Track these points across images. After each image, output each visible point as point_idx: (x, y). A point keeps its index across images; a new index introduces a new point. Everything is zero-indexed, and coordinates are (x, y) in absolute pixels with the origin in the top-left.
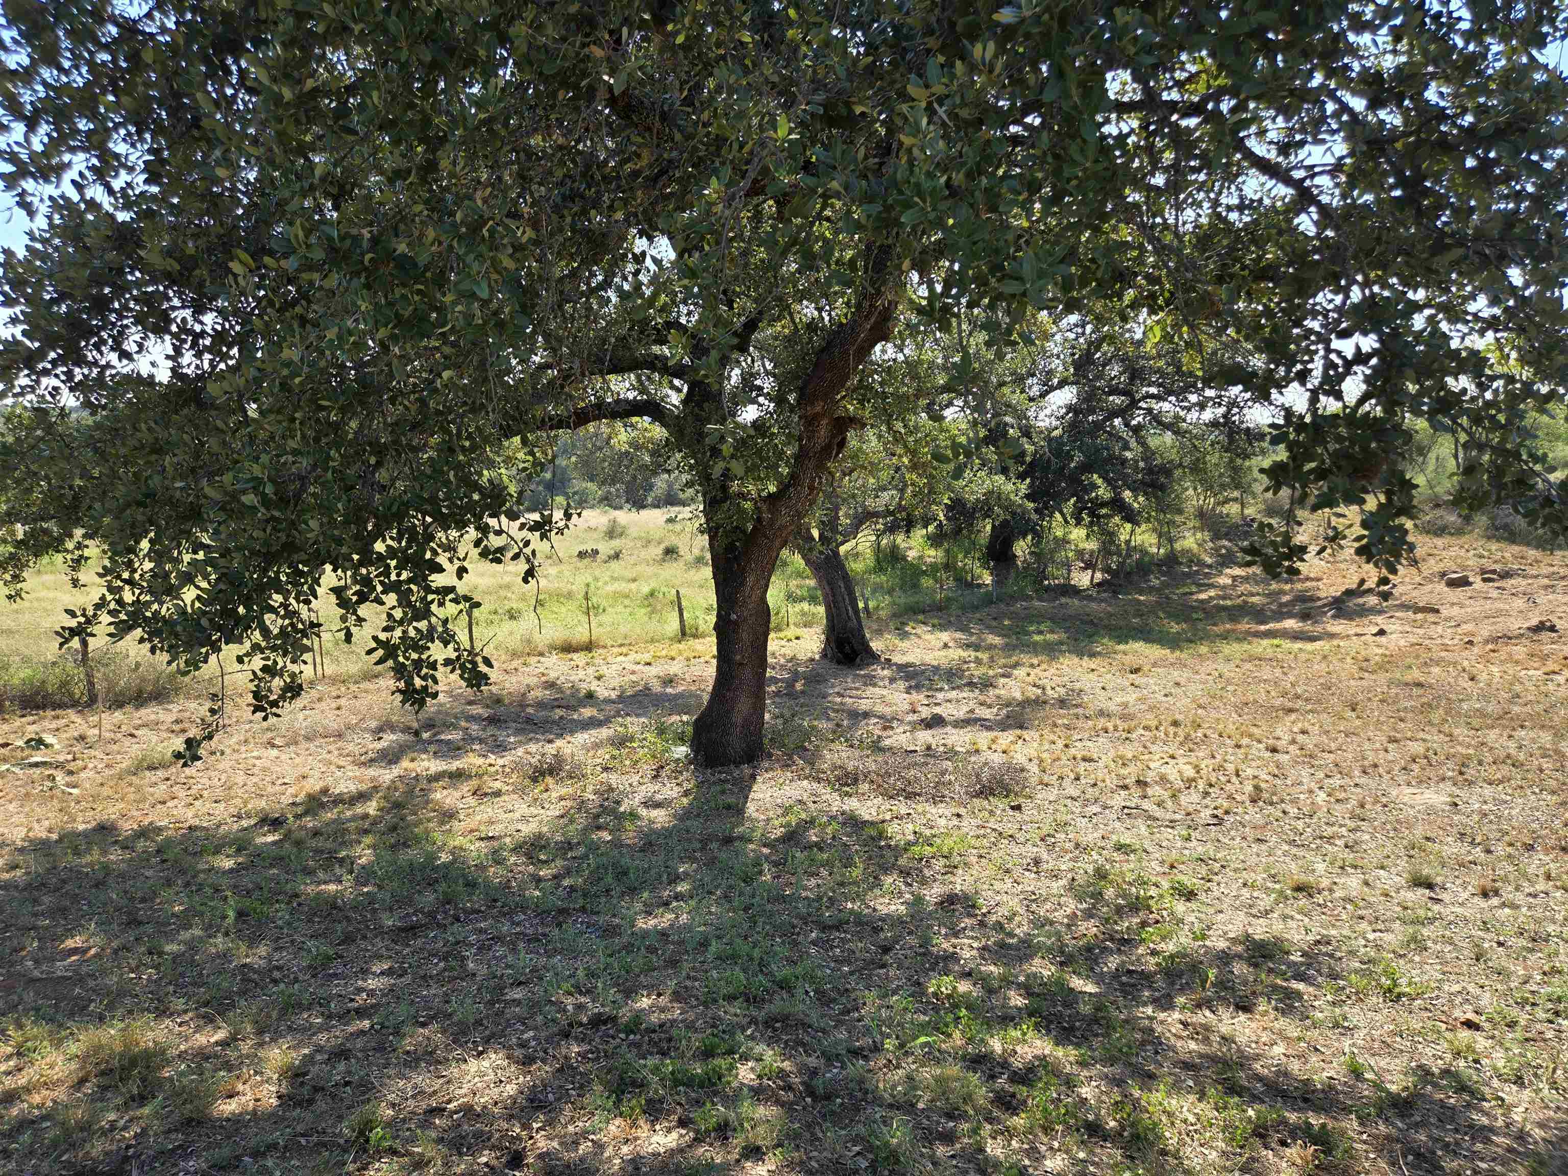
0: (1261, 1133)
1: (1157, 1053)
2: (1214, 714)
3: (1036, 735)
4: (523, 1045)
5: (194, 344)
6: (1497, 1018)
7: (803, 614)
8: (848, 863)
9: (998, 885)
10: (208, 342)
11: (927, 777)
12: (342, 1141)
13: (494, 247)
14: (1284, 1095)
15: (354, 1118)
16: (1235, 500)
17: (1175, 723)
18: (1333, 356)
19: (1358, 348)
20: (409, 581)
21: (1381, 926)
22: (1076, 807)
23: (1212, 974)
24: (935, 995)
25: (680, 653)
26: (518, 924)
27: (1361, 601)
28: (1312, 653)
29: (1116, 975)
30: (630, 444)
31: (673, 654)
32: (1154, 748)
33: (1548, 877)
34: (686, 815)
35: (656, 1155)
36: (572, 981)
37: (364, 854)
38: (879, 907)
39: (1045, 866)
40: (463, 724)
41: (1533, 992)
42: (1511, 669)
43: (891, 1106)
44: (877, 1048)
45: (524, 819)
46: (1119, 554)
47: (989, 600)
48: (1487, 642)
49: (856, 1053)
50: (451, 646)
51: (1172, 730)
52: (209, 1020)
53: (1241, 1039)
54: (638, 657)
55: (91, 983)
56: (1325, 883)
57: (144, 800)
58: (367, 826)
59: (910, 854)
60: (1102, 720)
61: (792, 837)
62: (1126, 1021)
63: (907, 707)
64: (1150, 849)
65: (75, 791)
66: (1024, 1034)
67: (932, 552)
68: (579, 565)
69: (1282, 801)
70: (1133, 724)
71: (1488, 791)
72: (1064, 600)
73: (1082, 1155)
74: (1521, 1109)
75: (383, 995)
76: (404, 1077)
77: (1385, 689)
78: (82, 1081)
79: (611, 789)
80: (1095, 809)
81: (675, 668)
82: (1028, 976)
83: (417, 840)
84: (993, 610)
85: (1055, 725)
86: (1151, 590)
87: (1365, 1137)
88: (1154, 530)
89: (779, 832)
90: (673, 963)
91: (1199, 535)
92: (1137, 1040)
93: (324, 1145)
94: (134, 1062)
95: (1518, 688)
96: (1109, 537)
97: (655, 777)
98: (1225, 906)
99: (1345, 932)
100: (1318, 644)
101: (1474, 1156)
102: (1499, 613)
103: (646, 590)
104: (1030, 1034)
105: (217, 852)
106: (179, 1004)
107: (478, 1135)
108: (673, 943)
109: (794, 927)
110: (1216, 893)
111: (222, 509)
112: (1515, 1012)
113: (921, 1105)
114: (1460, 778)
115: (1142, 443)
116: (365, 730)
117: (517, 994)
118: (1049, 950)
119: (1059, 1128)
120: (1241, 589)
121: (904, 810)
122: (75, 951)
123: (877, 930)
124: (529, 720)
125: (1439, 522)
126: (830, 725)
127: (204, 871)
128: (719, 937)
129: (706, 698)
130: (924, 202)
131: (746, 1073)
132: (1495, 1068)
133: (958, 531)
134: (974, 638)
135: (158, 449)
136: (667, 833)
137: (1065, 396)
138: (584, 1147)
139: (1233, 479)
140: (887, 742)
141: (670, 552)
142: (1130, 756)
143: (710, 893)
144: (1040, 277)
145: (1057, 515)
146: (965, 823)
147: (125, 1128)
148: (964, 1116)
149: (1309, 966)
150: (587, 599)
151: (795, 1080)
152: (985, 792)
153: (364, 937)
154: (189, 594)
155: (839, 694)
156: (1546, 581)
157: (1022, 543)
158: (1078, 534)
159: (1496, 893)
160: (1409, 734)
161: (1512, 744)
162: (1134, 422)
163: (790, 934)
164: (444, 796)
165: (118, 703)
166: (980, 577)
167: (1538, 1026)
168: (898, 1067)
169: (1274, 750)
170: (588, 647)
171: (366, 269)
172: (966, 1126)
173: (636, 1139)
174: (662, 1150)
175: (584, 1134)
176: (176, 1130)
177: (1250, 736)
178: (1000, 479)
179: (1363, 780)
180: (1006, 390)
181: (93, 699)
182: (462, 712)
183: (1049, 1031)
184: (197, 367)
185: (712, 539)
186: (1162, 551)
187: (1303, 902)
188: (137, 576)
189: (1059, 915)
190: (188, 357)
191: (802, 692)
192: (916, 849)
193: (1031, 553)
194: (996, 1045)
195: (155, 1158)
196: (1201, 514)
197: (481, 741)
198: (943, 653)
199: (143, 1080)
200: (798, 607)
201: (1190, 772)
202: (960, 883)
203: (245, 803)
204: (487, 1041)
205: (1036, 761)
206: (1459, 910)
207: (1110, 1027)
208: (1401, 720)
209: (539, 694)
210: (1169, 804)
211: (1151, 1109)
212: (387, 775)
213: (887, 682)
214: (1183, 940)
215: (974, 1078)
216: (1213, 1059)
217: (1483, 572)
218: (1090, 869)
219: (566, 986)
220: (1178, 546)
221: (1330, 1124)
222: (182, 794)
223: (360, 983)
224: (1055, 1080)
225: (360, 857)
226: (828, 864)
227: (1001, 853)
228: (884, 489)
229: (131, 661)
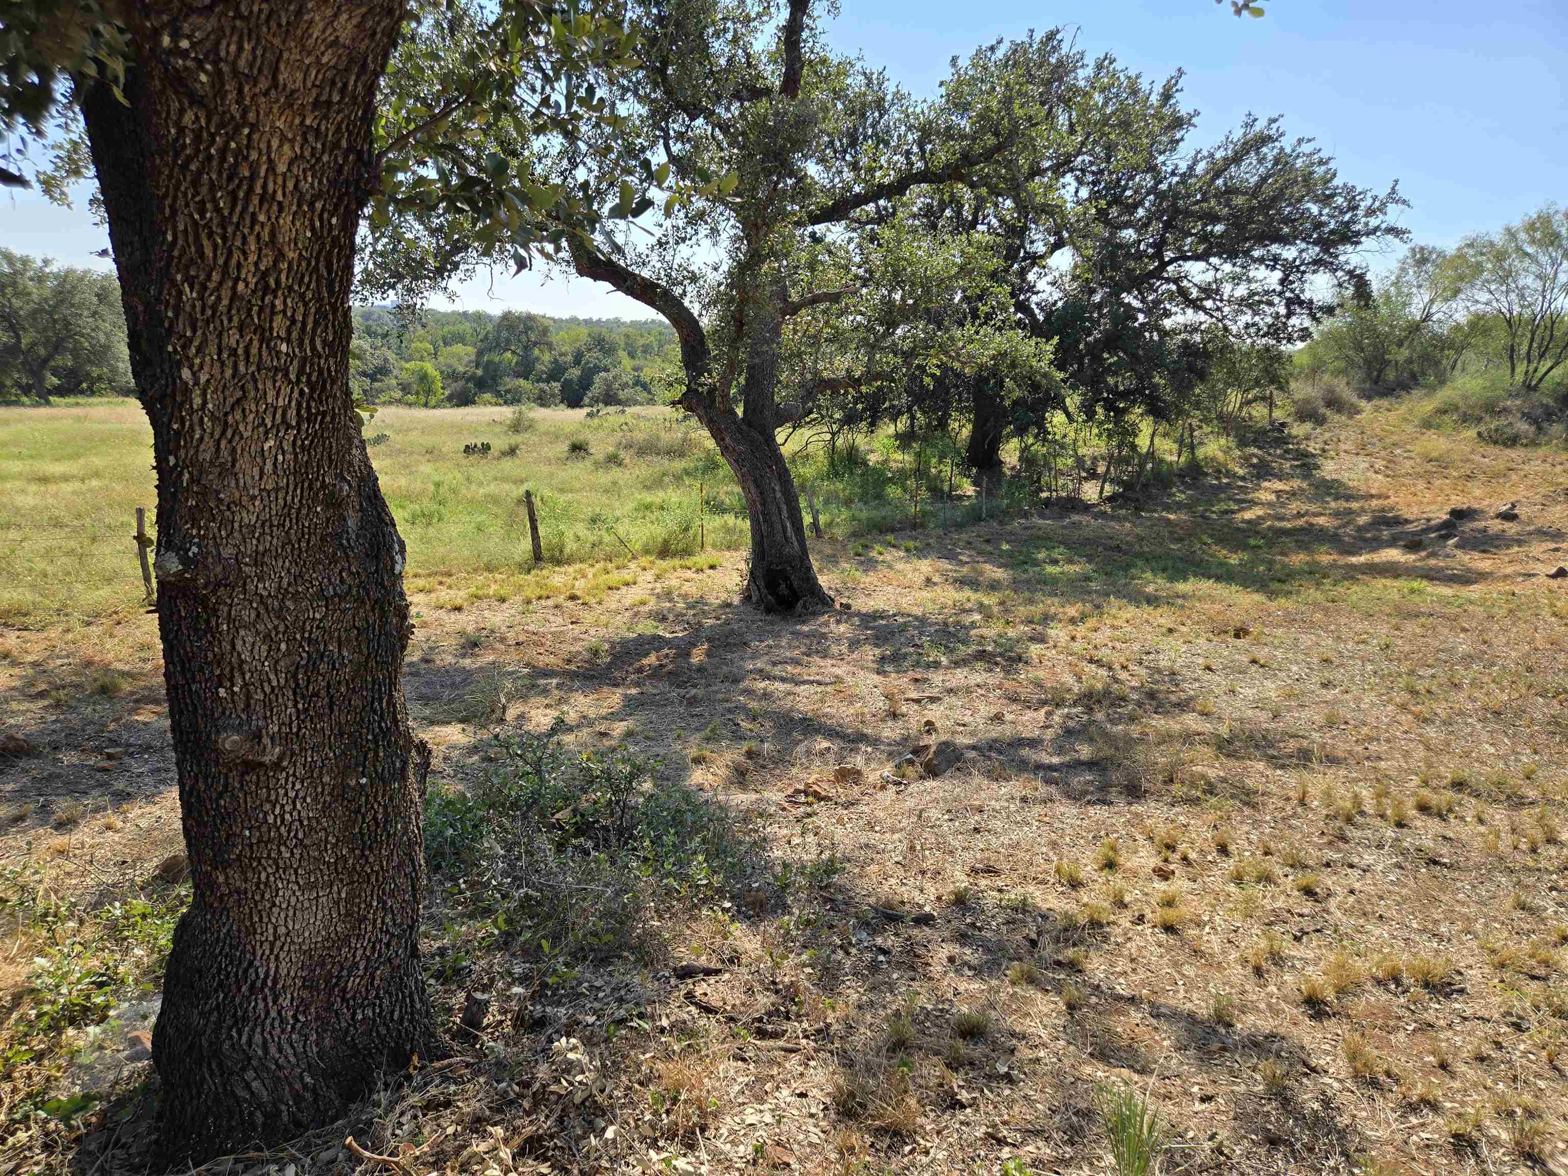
7: (725, 531)
16: (1264, 399)
25: (520, 590)
31: (507, 591)
47: (975, 517)
67: (898, 456)
68: (458, 459)
72: (1075, 518)
81: (497, 617)
84: (983, 529)
86: (1179, 506)
91: (1223, 441)
120: (1293, 508)
125: (1508, 430)
134: (966, 571)
141: (578, 448)
155: (763, 674)
166: (960, 487)
186: (1182, 459)
193: (1021, 459)
213: (844, 649)
220: (1200, 453)
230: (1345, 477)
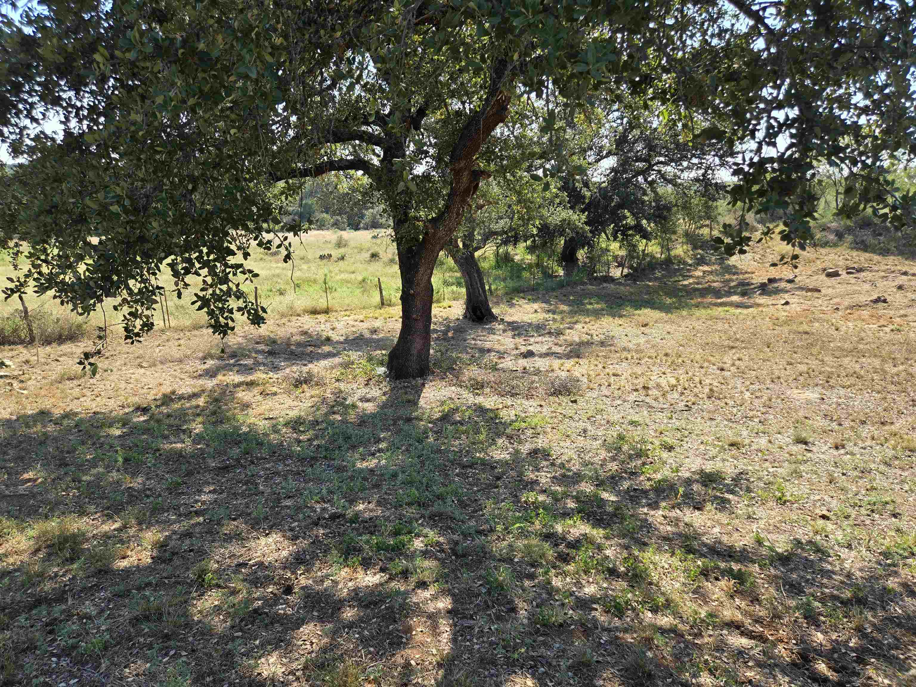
0: (705, 573)
1: (649, 532)
2: (689, 350)
3: (587, 362)
4: (292, 530)
5: (77, 115)
6: (839, 513)
7: (453, 292)
8: (477, 432)
9: (562, 444)
10: (85, 113)
11: (523, 385)
12: (189, 581)
13: (258, 46)
14: (718, 554)
15: (195, 568)
16: (707, 226)
17: (666, 355)
18: (772, 121)
19: (787, 116)
20: (215, 260)
21: (776, 464)
22: (608, 401)
23: (681, 490)
24: (526, 502)
25: (381, 315)
26: (288, 465)
27: (776, 285)
28: (747, 315)
29: (627, 491)
30: (349, 189)
31: (376, 315)
32: (653, 368)
33: (873, 438)
34: (384, 406)
35: (367, 587)
36: (319, 496)
37: (197, 428)
38: (495, 456)
39: (589, 433)
40: (254, 355)
41: (860, 500)
42: (859, 324)
43: (499, 560)
44: (492, 530)
45: (290, 408)
46: (638, 258)
47: (561, 285)
48: (847, 308)
49: (480, 532)
50: (241, 300)
51: (664, 358)
52: (110, 517)
53: (696, 525)
54: (356, 317)
55: (39, 498)
56: (747, 441)
57: (67, 397)
58: (199, 412)
59: (513, 427)
60: (625, 353)
61: (445, 418)
62: (632, 516)
63: (513, 346)
64: (649, 424)
65: (25, 392)
66: (575, 522)
67: (529, 257)
68: (320, 263)
69: (725, 398)
70: (642, 355)
71: (842, 392)
72: (605, 285)
73: (605, 585)
74: (850, 561)
75: (211, 504)
76: (222, 546)
77: (787, 335)
78: (37, 550)
79: (341, 392)
80: (619, 402)
81: (377, 324)
82: (578, 492)
83: (228, 419)
84: (564, 290)
85: (598, 356)
86: (656, 279)
87: (762, 576)
88: (659, 244)
89: (438, 415)
90: (377, 486)
91: (685, 247)
92: (637, 525)
93: (179, 583)
94: (66, 540)
95: (863, 334)
96: (633, 248)
97: (366, 385)
98: (690, 454)
99: (757, 468)
100: (751, 310)
101: (822, 585)
102: (855, 292)
103: (360, 278)
104: (578, 522)
105: (111, 426)
106: (92, 508)
107: (266, 577)
108: (377, 475)
109: (446, 466)
110: (686, 448)
111: (99, 214)
112: (850, 510)
113: (516, 560)
114: (827, 384)
115: (654, 191)
116: (196, 358)
117: (288, 503)
118: (591, 478)
119: (593, 571)
120: (707, 279)
121: (509, 403)
122: (29, 480)
123: (493, 468)
124: (292, 353)
126: (468, 357)
127: (103, 436)
128: (403, 472)
129: (396, 340)
130: (528, 12)
131: (418, 544)
132: (836, 540)
133: (544, 244)
134: (552, 307)
135: (58, 180)
136: (373, 416)
137: (610, 162)
138: (327, 583)
139: (706, 213)
140: (501, 366)
141: (374, 256)
142: (640, 373)
143: (398, 448)
144: (597, 62)
145: (603, 235)
146: (545, 410)
147: (63, 575)
148: (541, 565)
149: (736, 485)
150: (325, 283)
151: (445, 547)
152: (557, 393)
153: (198, 473)
154: (82, 268)
155: (474, 339)
156: (883, 274)
157: (581, 251)
158: (614, 246)
159: (843, 447)
160: (799, 360)
161: (858, 366)
162: (650, 179)
163: (443, 470)
164: (243, 395)
165: (47, 341)
166: (556, 271)
167: (862, 518)
168: (504, 540)
169: (722, 369)
170: (327, 311)
171: (179, 60)
172: (541, 571)
173: (356, 578)
174: (371, 584)
175: (327, 576)
176: (93, 576)
177: (709, 361)
178: (571, 212)
179: (771, 386)
180: (575, 157)
181: (32, 340)
182: (253, 348)
183: (589, 521)
184: (80, 129)
185: (398, 245)
186: (663, 256)
187: (734, 452)
188: (50, 258)
189: (596, 459)
190: (73, 123)
191: (453, 338)
192: (517, 424)
193: (587, 257)
194: (559, 528)
195: (81, 591)
196: (687, 234)
197: (264, 365)
198: (534, 315)
199: (73, 550)
200: (450, 288)
201: (673, 381)
202: (541, 443)
203: (127, 399)
204: (271, 528)
205: (586, 376)
206: (822, 456)
207: (623, 518)
208: (795, 353)
209: (297, 338)
210: (661, 399)
211: (644, 561)
212: (210, 384)
213: (501, 332)
214: (666, 473)
215: (546, 545)
216: (680, 535)
217: (848, 268)
218: (615, 435)
219: (316, 498)
220: (673, 253)
221: (744, 569)
222: (89, 394)
223: (197, 497)
224: (591, 546)
225: (195, 429)
226: (466, 432)
227: (565, 426)
228: (501, 218)
229: (54, 317)
230: (738, 264)
